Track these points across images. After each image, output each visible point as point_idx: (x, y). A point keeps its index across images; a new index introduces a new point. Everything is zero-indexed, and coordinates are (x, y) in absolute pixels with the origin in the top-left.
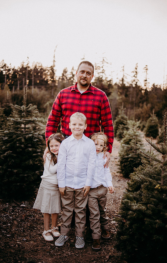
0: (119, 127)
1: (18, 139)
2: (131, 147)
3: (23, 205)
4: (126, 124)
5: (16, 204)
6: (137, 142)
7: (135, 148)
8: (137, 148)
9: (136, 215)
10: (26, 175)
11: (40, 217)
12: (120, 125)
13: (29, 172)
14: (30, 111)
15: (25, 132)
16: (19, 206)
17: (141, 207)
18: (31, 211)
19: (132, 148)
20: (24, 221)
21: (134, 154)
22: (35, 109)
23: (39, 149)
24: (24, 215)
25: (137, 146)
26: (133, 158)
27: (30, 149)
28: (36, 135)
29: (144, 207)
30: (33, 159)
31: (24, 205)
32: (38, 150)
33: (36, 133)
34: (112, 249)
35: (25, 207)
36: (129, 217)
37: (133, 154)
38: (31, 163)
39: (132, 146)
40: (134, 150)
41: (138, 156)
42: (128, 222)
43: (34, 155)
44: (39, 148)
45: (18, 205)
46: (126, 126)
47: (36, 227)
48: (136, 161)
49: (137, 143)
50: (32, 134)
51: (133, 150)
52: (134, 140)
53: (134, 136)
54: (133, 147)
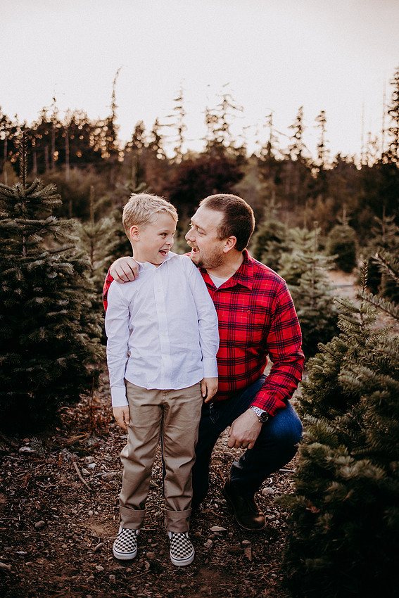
0: (267, 248)
1: (6, 272)
2: (303, 292)
3: (25, 448)
4: (284, 241)
5: (9, 445)
6: (317, 279)
7: (311, 294)
8: (316, 293)
9: (352, 496)
10: (30, 369)
11: (71, 480)
12: (269, 243)
13: (39, 361)
14: (38, 198)
15: (27, 256)
16: (15, 450)
17: (369, 471)
18: (47, 464)
19: (306, 294)
20: (26, 495)
21: (311, 308)
22: (51, 195)
23: (63, 299)
24: (26, 478)
25: (315, 288)
26: (308, 319)
27: (40, 300)
28: (55, 261)
29: (379, 472)
30: (49, 326)
31: (29, 449)
32: (61, 302)
33: (53, 258)
34: (269, 576)
35: (32, 453)
36: (327, 498)
37: (307, 308)
38: (43, 337)
39: (303, 288)
40: (311, 298)
41: (321, 313)
42: (327, 516)
43: (49, 314)
44: (64, 296)
45: (13, 447)
46: (283, 245)
47: (57, 512)
48: (316, 326)
49: (315, 282)
50: (43, 258)
51: (307, 299)
52: (309, 273)
53: (311, 263)
54: (307, 292)
